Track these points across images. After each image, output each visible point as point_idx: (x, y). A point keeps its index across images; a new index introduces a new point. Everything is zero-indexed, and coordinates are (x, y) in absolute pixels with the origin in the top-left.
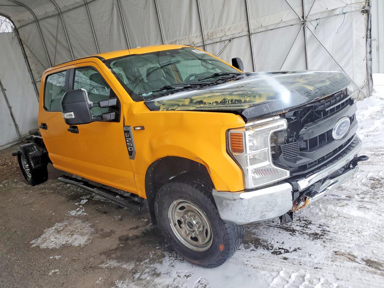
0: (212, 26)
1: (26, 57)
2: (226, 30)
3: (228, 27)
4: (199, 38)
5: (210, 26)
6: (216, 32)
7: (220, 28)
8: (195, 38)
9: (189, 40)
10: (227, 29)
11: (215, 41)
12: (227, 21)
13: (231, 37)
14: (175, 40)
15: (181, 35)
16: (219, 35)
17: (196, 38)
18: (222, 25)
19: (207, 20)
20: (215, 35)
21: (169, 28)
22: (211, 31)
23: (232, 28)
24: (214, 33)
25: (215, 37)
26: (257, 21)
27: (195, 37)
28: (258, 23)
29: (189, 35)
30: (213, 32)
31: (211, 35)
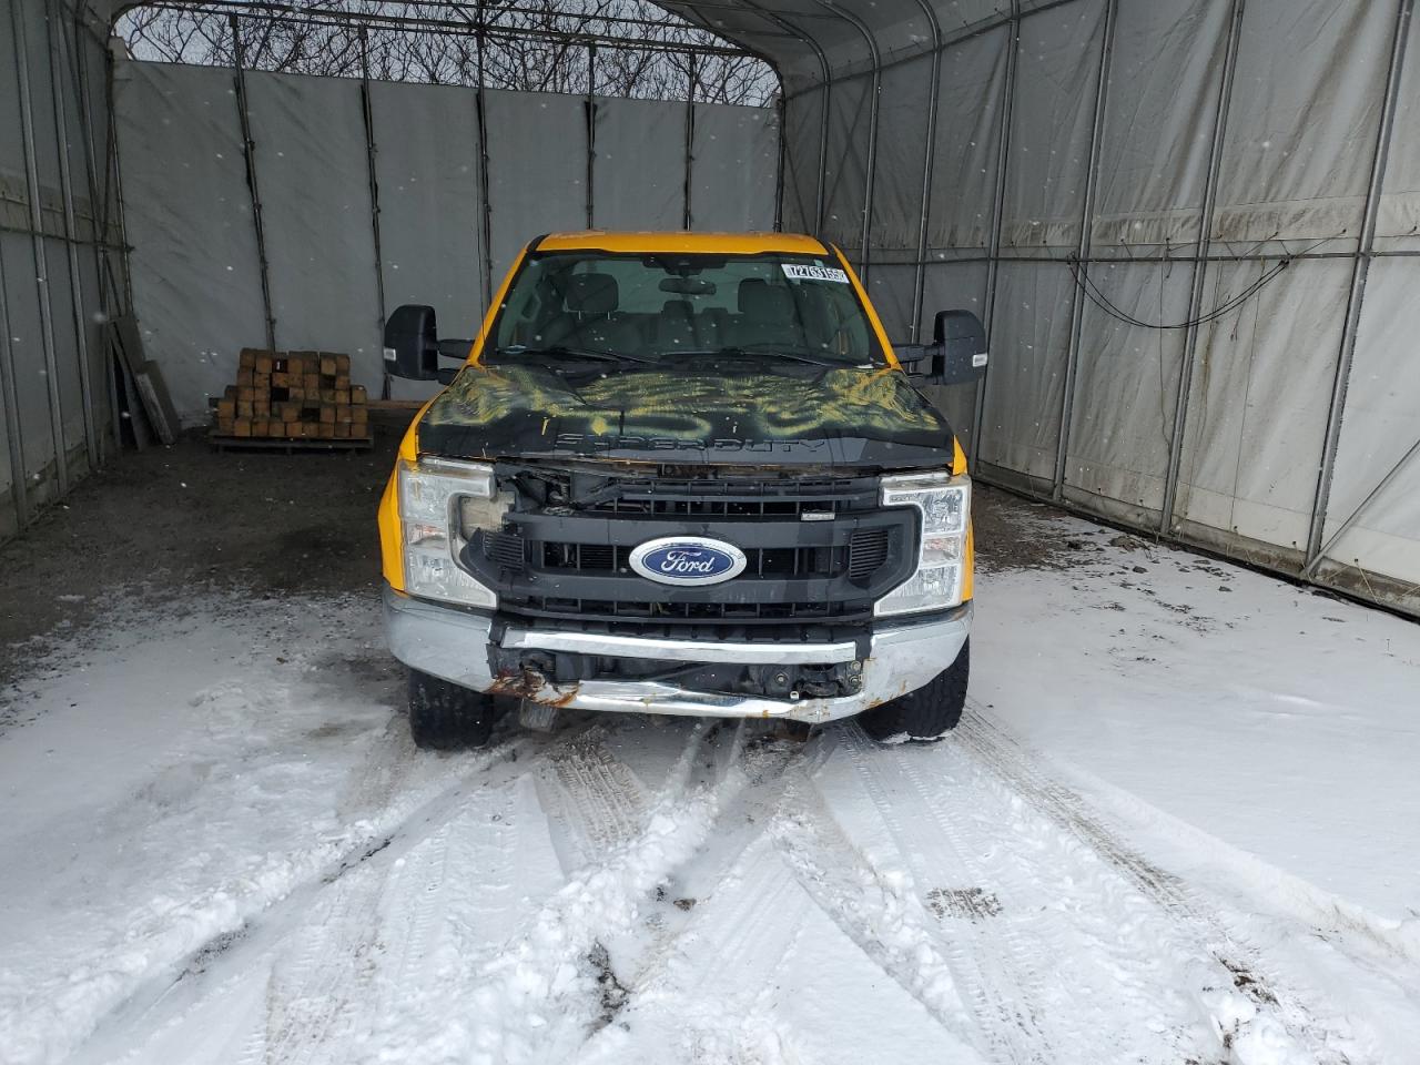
0: (1245, 191)
1: (781, 185)
2: (1285, 220)
3: (1296, 207)
4: (1192, 227)
5: (1237, 189)
6: (1251, 216)
7: (1268, 207)
8: (1178, 225)
9: (1160, 229)
10: (1290, 215)
11: (1237, 251)
12: (1298, 184)
13: (1292, 249)
14: (1121, 216)
15: (1142, 206)
16: (1256, 233)
17: (1183, 226)
18: (1278, 192)
19: (1237, 164)
20: (1245, 228)
21: (1115, 171)
22: (1238, 210)
23: (1307, 216)
24: (1244, 221)
25: (1240, 237)
26: (1405, 207)
27: (1181, 221)
28: (1408, 214)
29: (1164, 210)
30: (1241, 217)
31: (1230, 225)
